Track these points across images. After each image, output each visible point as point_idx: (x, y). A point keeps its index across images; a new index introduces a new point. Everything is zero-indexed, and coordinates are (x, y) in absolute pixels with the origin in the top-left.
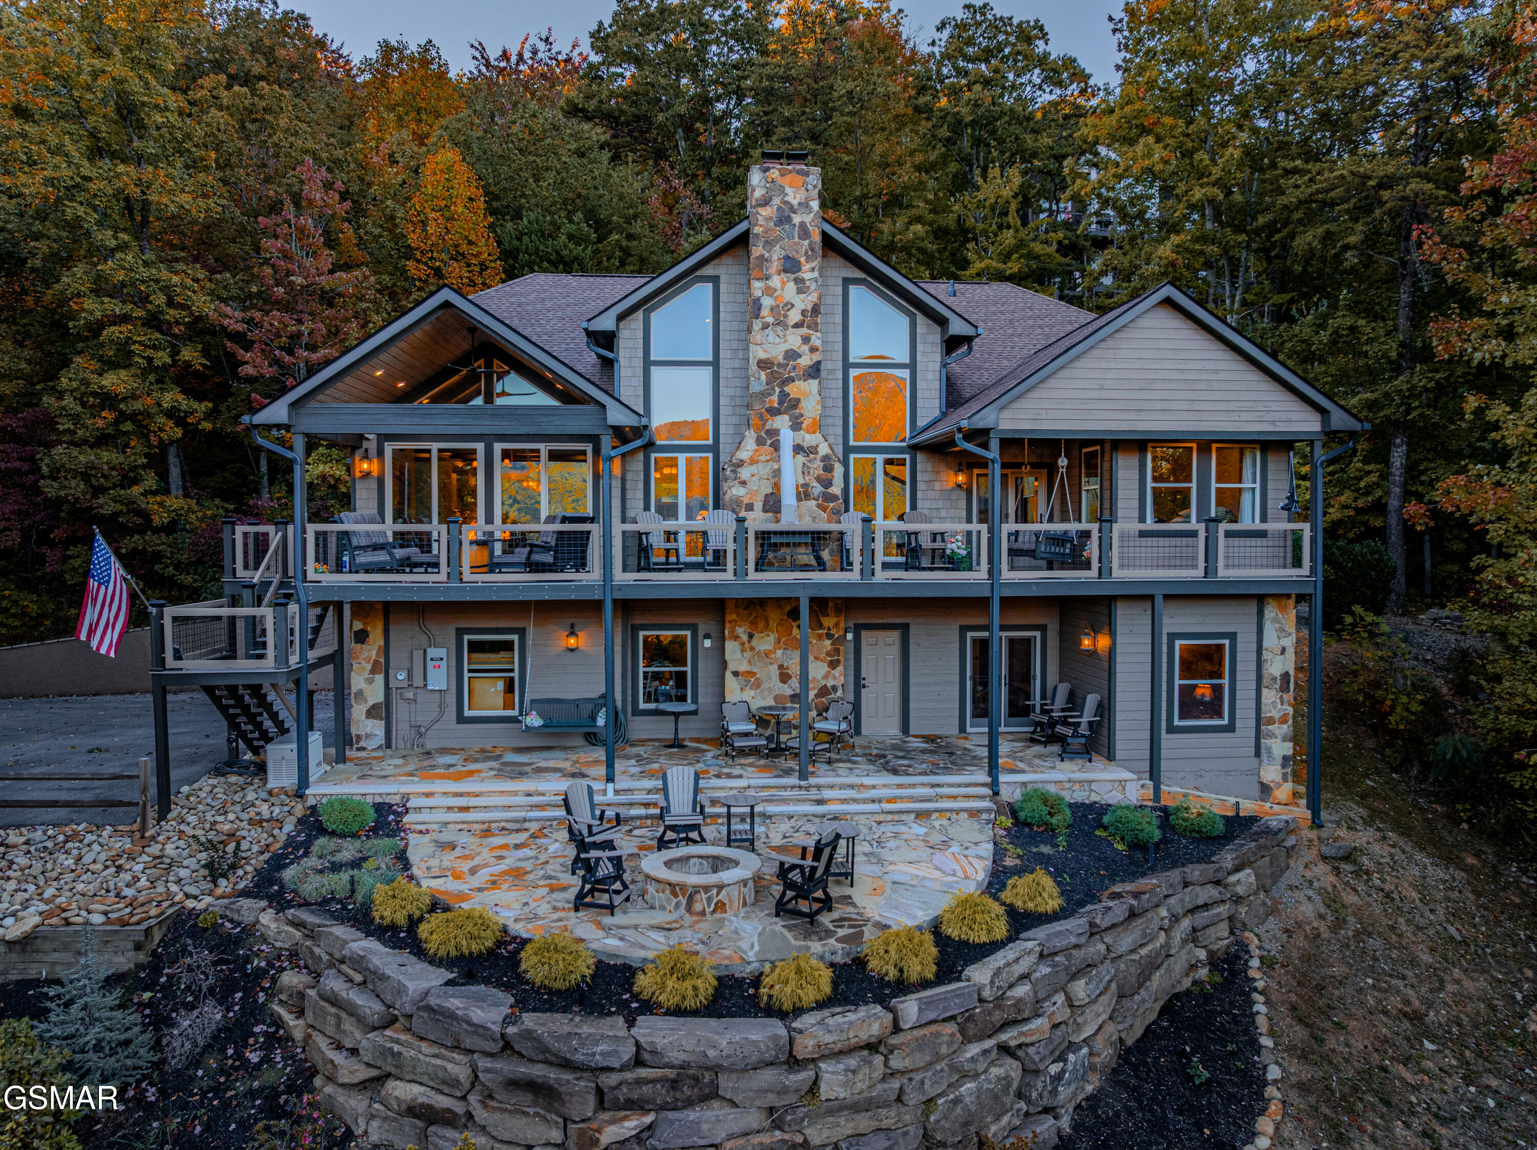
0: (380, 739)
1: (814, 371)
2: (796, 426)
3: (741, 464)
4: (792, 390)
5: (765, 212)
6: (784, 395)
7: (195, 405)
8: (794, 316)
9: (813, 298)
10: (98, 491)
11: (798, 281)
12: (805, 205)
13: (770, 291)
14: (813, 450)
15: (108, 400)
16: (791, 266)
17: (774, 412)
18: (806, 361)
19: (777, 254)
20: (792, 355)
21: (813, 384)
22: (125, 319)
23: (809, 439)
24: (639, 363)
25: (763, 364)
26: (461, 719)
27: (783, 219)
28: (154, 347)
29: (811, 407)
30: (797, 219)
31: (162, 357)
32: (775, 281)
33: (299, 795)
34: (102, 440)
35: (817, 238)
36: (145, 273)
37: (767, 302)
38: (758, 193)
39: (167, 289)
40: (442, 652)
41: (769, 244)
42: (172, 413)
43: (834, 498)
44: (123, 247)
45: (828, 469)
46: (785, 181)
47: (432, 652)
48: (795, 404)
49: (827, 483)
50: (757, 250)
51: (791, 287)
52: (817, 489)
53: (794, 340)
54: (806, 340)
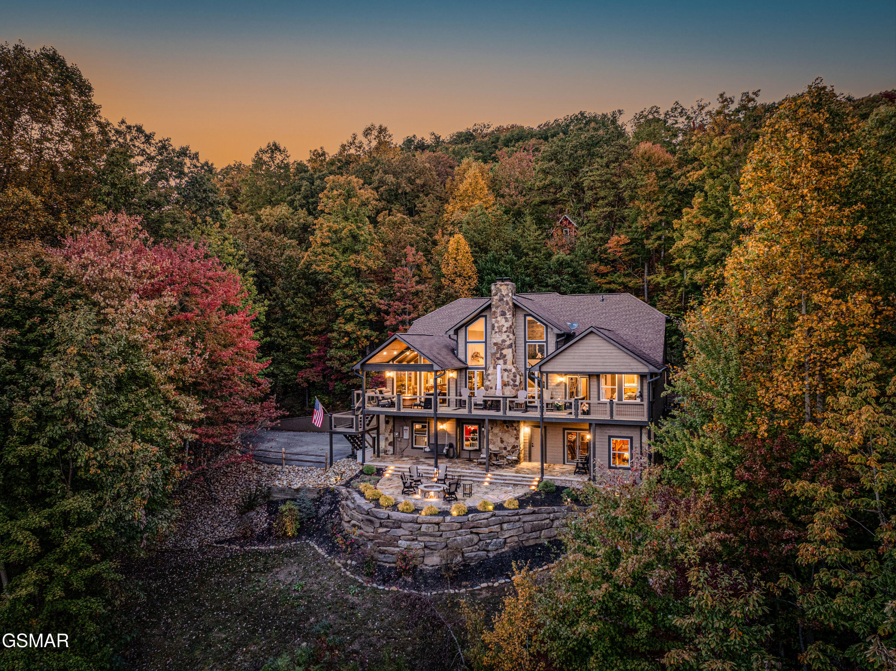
0: (391, 452)
1: (510, 346)
2: (505, 363)
3: (489, 375)
4: (504, 352)
5: (496, 297)
6: (501, 354)
7: (373, 333)
8: (504, 329)
9: (510, 323)
10: (343, 364)
11: (506, 318)
12: (507, 295)
13: (497, 322)
14: (510, 370)
15: (347, 334)
16: (503, 314)
17: (498, 359)
18: (508, 343)
19: (499, 311)
20: (504, 341)
21: (510, 350)
22: (352, 306)
23: (509, 366)
24: (464, 342)
25: (495, 344)
26: (413, 448)
27: (501, 300)
28: (361, 315)
29: (509, 357)
30: (505, 299)
31: (363, 318)
32: (499, 318)
33: (362, 465)
34: (346, 346)
35: (511, 304)
36: (358, 290)
37: (496, 325)
38: (493, 292)
39: (364, 296)
40: (408, 428)
41: (497, 307)
42: (366, 337)
43: (516, 386)
44: (352, 282)
45: (515, 376)
46: (502, 288)
47: (405, 428)
48: (505, 356)
49: (515, 381)
50: (493, 310)
51: (504, 320)
52: (512, 382)
53: (504, 336)
54: (508, 336)
